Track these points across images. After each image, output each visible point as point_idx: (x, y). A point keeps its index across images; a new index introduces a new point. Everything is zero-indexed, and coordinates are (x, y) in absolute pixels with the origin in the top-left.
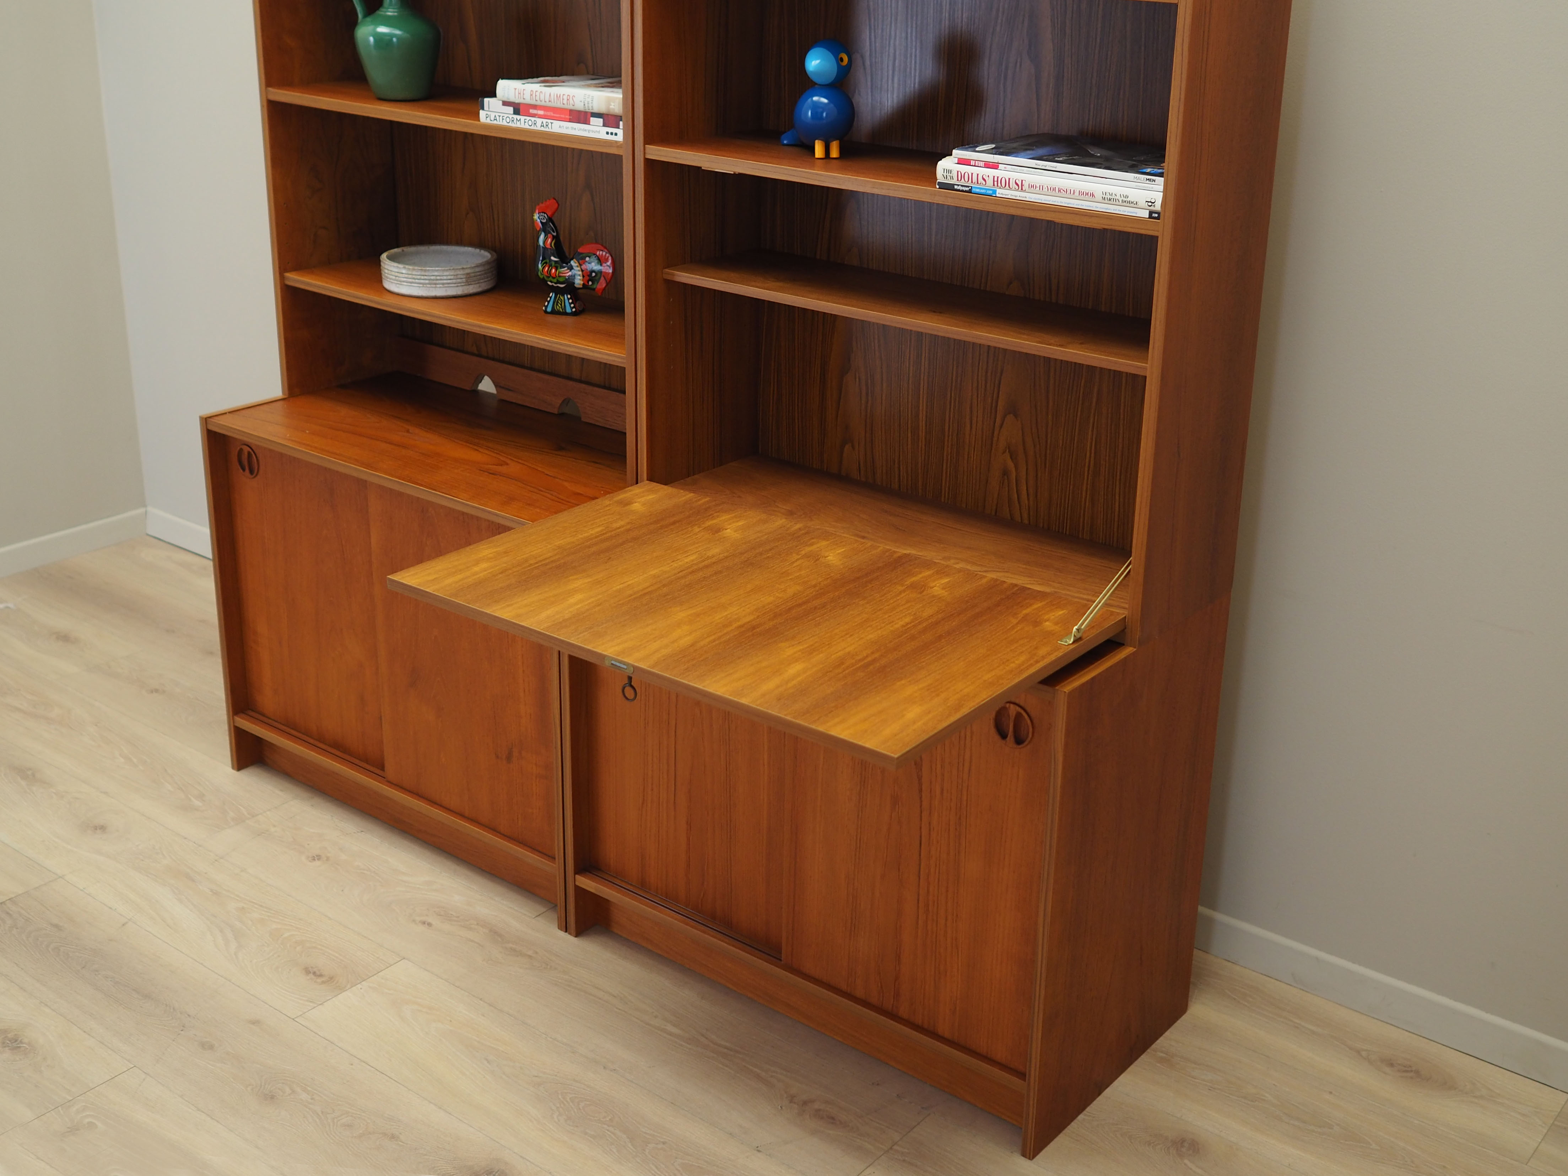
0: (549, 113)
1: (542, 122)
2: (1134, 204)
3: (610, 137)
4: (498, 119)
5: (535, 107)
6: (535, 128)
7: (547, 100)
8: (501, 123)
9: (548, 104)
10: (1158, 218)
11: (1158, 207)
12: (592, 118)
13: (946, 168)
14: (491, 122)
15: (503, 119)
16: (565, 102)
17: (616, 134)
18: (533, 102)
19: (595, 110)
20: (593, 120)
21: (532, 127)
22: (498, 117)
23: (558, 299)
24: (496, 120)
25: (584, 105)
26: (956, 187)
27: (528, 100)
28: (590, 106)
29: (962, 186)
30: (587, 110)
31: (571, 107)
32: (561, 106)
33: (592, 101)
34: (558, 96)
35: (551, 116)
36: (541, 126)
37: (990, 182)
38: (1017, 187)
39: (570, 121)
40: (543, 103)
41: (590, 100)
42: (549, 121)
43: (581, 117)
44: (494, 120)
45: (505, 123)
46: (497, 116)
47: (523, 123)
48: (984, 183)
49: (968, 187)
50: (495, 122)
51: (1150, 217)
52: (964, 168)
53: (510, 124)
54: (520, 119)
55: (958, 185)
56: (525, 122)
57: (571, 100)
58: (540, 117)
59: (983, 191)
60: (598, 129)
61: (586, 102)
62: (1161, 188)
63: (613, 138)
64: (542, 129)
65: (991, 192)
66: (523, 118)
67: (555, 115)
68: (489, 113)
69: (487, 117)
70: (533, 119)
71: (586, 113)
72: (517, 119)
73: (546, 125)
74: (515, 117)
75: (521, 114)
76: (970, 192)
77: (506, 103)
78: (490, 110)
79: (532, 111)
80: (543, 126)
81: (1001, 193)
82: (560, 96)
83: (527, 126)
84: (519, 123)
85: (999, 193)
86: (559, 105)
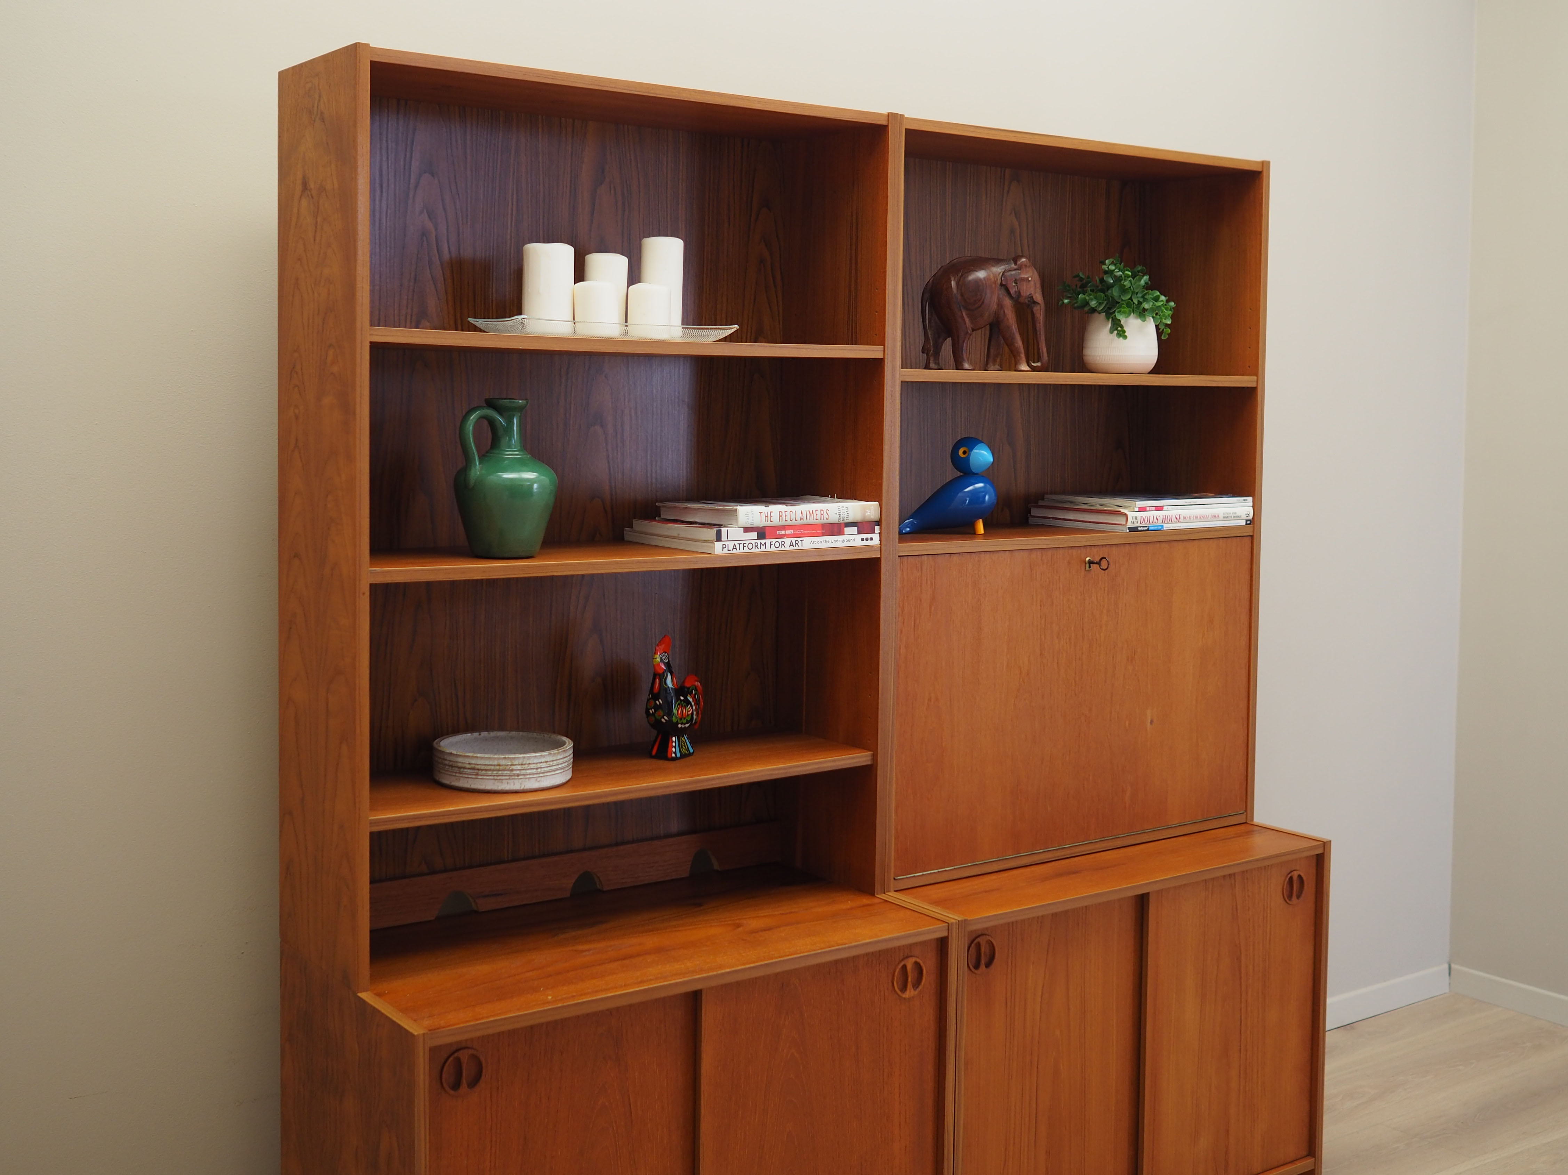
0: (799, 531)
1: (791, 541)
2: (1238, 518)
3: (865, 543)
4: (738, 548)
5: (783, 527)
6: (783, 548)
7: (798, 518)
8: (742, 551)
9: (800, 522)
10: (1250, 524)
11: (1251, 517)
12: (845, 528)
13: (1133, 516)
14: (729, 552)
15: (744, 546)
16: (819, 517)
17: (871, 539)
18: (783, 523)
19: (850, 520)
20: (847, 530)
21: (780, 549)
22: (738, 546)
23: (681, 742)
24: (736, 548)
25: (840, 516)
26: (1139, 529)
27: (776, 521)
28: (846, 516)
29: (1143, 527)
30: (842, 522)
31: (825, 521)
32: (815, 522)
33: (848, 511)
34: (811, 512)
35: (802, 534)
36: (790, 545)
37: (1160, 520)
38: (1176, 520)
39: (823, 535)
40: (794, 523)
41: (845, 511)
42: (799, 539)
43: (835, 529)
44: (733, 549)
45: (746, 550)
46: (736, 545)
47: (769, 546)
48: (1157, 521)
49: (1146, 527)
50: (735, 551)
51: (1246, 524)
52: (1143, 514)
53: (753, 550)
54: (765, 543)
55: (1140, 527)
56: (771, 545)
57: (825, 514)
58: (789, 536)
59: (1156, 528)
60: (852, 537)
61: (841, 514)
62: (1251, 504)
63: (869, 543)
64: (792, 548)
65: (1160, 528)
66: (768, 541)
67: (805, 532)
68: (726, 543)
69: (723, 548)
70: (780, 540)
71: (839, 524)
72: (761, 543)
73: (796, 544)
74: (759, 541)
75: (767, 538)
76: (1148, 530)
77: (747, 530)
78: (729, 540)
79: (779, 532)
80: (793, 545)
81: (1167, 526)
82: (812, 513)
83: (773, 548)
84: (763, 547)
85: (1165, 527)
86: (812, 521)
